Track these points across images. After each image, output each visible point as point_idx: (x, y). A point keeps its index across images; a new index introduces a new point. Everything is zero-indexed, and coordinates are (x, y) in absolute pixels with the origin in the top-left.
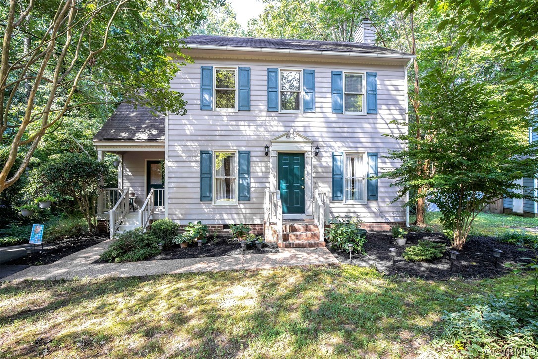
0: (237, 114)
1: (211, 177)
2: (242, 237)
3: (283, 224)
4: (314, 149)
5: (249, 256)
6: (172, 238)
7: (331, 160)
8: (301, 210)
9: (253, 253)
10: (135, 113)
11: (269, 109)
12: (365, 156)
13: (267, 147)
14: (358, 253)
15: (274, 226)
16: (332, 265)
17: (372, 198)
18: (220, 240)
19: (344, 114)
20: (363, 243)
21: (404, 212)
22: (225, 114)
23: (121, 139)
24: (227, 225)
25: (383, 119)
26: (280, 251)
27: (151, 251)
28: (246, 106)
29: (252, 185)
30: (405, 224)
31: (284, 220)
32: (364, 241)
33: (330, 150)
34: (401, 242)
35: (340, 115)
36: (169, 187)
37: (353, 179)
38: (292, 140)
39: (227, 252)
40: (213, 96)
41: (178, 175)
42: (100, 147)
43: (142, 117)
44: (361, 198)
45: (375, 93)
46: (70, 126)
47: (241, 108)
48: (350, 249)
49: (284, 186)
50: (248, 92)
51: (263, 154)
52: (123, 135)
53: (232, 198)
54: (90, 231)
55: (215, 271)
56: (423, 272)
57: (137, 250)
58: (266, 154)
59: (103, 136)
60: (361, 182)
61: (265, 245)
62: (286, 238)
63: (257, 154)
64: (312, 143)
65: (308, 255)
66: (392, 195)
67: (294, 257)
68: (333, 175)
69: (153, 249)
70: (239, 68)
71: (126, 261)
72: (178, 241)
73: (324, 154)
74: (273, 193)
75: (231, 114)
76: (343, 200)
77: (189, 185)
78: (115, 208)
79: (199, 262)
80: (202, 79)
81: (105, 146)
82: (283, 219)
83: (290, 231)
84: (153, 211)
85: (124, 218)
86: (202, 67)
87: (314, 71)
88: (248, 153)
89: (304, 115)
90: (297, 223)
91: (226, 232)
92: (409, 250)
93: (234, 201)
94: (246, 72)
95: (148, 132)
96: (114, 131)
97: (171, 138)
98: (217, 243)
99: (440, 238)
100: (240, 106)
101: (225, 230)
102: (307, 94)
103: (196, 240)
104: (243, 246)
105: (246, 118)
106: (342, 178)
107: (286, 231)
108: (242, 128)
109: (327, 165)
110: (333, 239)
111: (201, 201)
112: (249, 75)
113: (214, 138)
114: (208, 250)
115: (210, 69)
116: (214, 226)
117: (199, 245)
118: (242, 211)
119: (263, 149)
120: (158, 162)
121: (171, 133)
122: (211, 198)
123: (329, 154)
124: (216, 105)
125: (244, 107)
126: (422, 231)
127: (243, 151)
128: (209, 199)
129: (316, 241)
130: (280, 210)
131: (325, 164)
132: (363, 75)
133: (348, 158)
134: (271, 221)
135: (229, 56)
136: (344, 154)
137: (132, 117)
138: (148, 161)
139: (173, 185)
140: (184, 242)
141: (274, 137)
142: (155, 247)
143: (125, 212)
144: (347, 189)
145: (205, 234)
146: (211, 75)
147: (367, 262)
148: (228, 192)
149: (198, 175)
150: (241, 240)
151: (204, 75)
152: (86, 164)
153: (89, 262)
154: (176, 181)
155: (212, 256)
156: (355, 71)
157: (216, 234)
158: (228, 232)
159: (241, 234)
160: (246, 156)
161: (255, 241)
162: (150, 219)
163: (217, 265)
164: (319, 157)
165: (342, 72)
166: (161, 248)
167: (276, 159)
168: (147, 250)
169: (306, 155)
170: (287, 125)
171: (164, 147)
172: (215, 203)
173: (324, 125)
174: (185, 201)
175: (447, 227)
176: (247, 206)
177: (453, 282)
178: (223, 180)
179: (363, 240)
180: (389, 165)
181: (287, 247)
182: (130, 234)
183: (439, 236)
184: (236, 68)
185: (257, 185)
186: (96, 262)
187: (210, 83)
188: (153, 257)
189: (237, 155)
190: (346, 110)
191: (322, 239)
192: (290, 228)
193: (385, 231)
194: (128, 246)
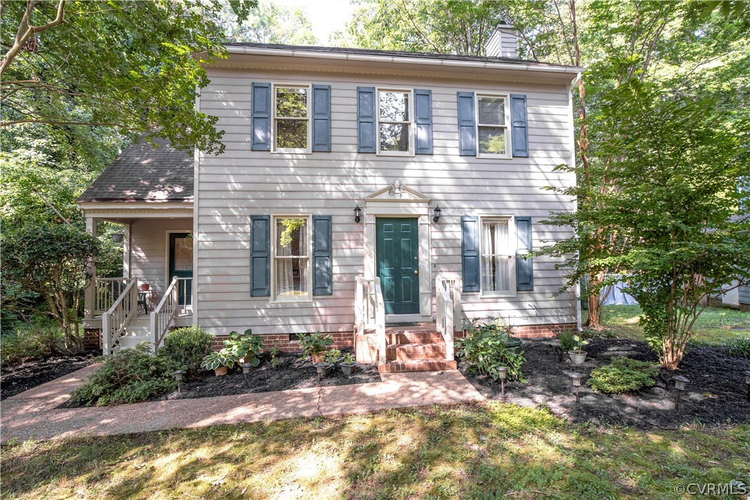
0: (310, 157)
1: (267, 258)
2: (318, 355)
3: (386, 332)
4: (433, 212)
5: (328, 390)
6: (201, 360)
7: (459, 228)
8: (415, 309)
9: (337, 384)
10: (149, 160)
11: (362, 150)
12: (512, 223)
13: (358, 209)
14: (512, 380)
15: (370, 335)
16: (471, 405)
17: (523, 287)
18: (282, 360)
19: (477, 157)
20: (521, 363)
21: (574, 308)
22: (289, 156)
23: (124, 199)
24: (295, 334)
25: (537, 165)
26: (383, 379)
27: (161, 385)
28: (323, 145)
29: (336, 270)
30: (576, 326)
31: (388, 325)
32: (522, 360)
33: (457, 213)
34: (579, 359)
35: (472, 159)
36: (199, 274)
37: (493, 257)
38: (398, 197)
39: (292, 382)
40: (272, 130)
41: (215, 254)
42: (90, 211)
43: (161, 166)
44: (507, 288)
45: (523, 125)
46: (54, 183)
47: (317, 147)
48: (502, 376)
49: (386, 271)
50: (327, 124)
51: (353, 220)
52: (128, 193)
53: (303, 290)
54: (68, 348)
55: (268, 422)
56: (631, 414)
57: (137, 383)
58: (358, 219)
59: (96, 194)
60: (507, 262)
61: (357, 368)
62: (391, 355)
63: (342, 219)
64: (429, 202)
65: (431, 385)
66: (554, 282)
67: (406, 390)
68: (463, 252)
69: (166, 380)
70: (313, 86)
71: (117, 403)
72: (210, 365)
73: (449, 220)
74: (369, 282)
75: (301, 157)
76: (479, 291)
77: (232, 271)
78: (111, 310)
79: (244, 402)
80: (254, 102)
81: (99, 211)
82: (386, 323)
83: (397, 343)
84: (176, 313)
85: (128, 324)
86: (253, 84)
87: (430, 91)
88: (328, 219)
89: (415, 159)
90: (407, 329)
91: (294, 345)
92: (598, 373)
93: (305, 295)
94: (324, 92)
95: (169, 189)
96: (114, 186)
97: (202, 196)
98: (277, 366)
99: (635, 349)
100: (314, 145)
101: (292, 342)
102: (420, 127)
103: (242, 361)
104: (319, 371)
105: (324, 164)
106: (477, 257)
107: (391, 343)
108: (318, 180)
109: (453, 237)
110: (469, 357)
111: (252, 296)
112: (329, 97)
113: (272, 195)
114: (260, 379)
115: (267, 88)
116: (273, 336)
117: (246, 371)
118: (318, 312)
119: (352, 212)
120: (184, 235)
121: (203, 187)
122: (269, 292)
123: (456, 220)
124: (276, 143)
125: (321, 146)
126: (601, 337)
127: (320, 216)
128: (266, 292)
129: (440, 359)
130: (381, 310)
131: (449, 235)
132: (505, 98)
133: (484, 224)
134: (366, 328)
135: (296, 67)
136: (480, 219)
137: (145, 167)
138: (171, 234)
139: (206, 271)
140: (221, 366)
141: (370, 194)
142: (170, 377)
143: (130, 315)
144: (485, 273)
145: (258, 350)
146: (268, 97)
147: (531, 398)
148: (297, 282)
149: (248, 254)
150: (317, 360)
151: (257, 96)
152: (58, 238)
153: (50, 407)
154: (210, 265)
155: (266, 391)
156: (492, 92)
157: (274, 351)
158: (296, 345)
159: (318, 349)
160: (324, 224)
161: (340, 362)
162: (170, 326)
163: (273, 410)
164: (439, 224)
165: (473, 93)
166: (179, 378)
167: (373, 228)
168: (155, 383)
169: (420, 221)
170: (388, 175)
171: (191, 211)
172: (275, 300)
173: (446, 174)
174: (226, 296)
175: (652, 333)
176: (327, 303)
177: (688, 433)
178: (288, 263)
179: (520, 359)
180: (548, 236)
181: (393, 371)
182: (128, 355)
183: (633, 345)
184: (308, 86)
185: (344, 270)
186: (64, 406)
187: (267, 109)
188: (164, 393)
189: (310, 223)
190: (480, 152)
191: (450, 357)
192: (397, 338)
193: (545, 339)
194: (121, 376)
